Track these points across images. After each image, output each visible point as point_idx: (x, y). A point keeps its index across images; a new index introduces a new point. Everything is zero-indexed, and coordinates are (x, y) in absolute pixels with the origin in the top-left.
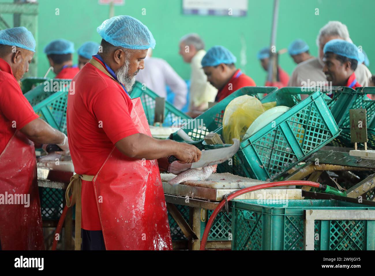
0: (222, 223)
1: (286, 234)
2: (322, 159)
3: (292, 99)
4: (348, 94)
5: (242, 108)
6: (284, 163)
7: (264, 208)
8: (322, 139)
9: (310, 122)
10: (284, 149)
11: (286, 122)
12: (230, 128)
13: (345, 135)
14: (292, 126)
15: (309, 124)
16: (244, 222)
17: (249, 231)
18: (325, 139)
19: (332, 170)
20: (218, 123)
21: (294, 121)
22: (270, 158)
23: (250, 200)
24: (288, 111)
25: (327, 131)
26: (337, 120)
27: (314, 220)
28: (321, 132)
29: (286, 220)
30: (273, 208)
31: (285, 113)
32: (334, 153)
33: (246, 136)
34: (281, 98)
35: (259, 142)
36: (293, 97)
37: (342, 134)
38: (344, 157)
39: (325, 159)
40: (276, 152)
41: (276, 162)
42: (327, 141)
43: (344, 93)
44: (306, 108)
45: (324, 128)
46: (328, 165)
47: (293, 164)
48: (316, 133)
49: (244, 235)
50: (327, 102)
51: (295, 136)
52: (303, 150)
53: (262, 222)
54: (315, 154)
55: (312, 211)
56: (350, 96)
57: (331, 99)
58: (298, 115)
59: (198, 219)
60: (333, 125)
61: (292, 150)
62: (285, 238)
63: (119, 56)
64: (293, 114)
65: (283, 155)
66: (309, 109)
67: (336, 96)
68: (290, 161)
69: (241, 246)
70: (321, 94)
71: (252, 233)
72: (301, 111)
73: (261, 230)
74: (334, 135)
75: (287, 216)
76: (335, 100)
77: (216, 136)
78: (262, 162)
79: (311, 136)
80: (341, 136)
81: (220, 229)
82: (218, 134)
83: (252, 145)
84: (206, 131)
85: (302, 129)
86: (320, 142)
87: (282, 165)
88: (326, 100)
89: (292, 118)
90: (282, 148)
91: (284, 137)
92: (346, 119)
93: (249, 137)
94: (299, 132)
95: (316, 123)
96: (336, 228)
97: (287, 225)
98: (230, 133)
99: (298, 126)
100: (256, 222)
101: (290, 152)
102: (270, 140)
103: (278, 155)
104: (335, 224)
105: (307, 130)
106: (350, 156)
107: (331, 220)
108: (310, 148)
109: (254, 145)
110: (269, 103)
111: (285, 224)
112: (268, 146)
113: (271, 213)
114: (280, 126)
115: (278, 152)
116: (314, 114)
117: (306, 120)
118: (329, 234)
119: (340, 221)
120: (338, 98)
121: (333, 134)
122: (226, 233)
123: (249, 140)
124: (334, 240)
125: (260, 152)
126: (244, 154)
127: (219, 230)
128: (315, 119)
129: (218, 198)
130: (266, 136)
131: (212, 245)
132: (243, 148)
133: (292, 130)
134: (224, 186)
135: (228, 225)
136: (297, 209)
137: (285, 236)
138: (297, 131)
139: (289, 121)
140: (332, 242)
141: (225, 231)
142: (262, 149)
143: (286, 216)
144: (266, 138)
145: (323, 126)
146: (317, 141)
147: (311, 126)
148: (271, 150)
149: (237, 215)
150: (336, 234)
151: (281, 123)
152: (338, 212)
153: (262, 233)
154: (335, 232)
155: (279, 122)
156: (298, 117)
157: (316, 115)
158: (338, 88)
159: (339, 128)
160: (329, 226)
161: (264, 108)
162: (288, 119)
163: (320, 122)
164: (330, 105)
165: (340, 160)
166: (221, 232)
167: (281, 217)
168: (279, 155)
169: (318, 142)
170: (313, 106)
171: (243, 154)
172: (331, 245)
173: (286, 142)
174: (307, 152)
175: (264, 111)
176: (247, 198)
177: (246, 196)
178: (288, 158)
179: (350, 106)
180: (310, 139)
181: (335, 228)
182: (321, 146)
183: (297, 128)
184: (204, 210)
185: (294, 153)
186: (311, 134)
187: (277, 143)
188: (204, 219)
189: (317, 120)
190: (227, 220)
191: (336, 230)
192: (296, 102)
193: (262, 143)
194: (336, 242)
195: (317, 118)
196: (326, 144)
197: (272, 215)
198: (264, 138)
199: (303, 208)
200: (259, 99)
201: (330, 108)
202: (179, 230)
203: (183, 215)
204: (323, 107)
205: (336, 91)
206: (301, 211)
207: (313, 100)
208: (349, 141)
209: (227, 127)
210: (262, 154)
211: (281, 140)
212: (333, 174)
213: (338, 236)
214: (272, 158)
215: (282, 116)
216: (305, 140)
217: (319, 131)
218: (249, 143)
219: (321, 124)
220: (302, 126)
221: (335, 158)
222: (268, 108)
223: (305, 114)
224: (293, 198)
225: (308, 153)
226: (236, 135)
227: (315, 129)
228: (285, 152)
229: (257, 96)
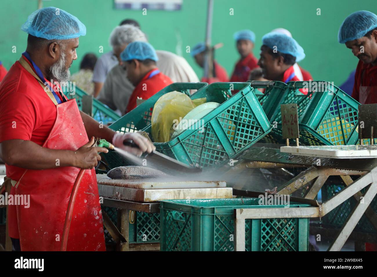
0: (151, 224)
1: (216, 235)
2: (254, 156)
3: (223, 95)
4: (280, 88)
5: (171, 103)
6: (215, 161)
7: (193, 208)
8: (253, 136)
9: (242, 119)
10: (215, 146)
11: (216, 118)
12: (159, 125)
13: (277, 132)
14: (222, 123)
15: (240, 121)
16: (173, 223)
17: (179, 232)
18: (257, 135)
19: (265, 167)
20: (147, 121)
21: (225, 118)
22: (201, 156)
23: (179, 200)
24: (218, 107)
25: (259, 127)
26: (269, 116)
27: (245, 219)
28: (252, 128)
29: (215, 219)
30: (202, 208)
31: (215, 109)
32: (266, 150)
33: (175, 134)
34: (211, 94)
35: (189, 140)
36: (223, 92)
37: (274, 130)
38: (276, 153)
39: (257, 156)
40: (207, 149)
41: (207, 160)
42: (259, 137)
43: (275, 88)
44: (236, 104)
45: (256, 124)
46: (260, 162)
47: (224, 161)
48: (247, 129)
49: (173, 236)
50: (259, 97)
51: (226, 133)
52: (234, 147)
53: (192, 222)
54: (246, 151)
55: (243, 210)
56: (282, 91)
57: (263, 94)
58: (228, 111)
59: (126, 221)
60: (264, 121)
61: (223, 148)
62: (215, 238)
63: (54, 50)
64: (223, 111)
65: (213, 152)
66: (239, 105)
67: (268, 91)
68: (221, 159)
69: (171, 248)
70: (251, 90)
71: (181, 235)
72: (231, 107)
73: (190, 231)
74: (266, 132)
75: (217, 216)
76: (267, 95)
77: (144, 134)
78: (192, 160)
79: (242, 133)
80: (273, 132)
81: (150, 231)
82: (147, 132)
83: (181, 144)
84: (134, 129)
85: (233, 125)
86: (251, 139)
87: (213, 163)
88: (257, 95)
89: (222, 115)
90: (212, 146)
91: (214, 134)
92: (278, 114)
93: (178, 134)
94: (230, 129)
95: (248, 119)
96: (268, 227)
97: (217, 225)
98: (159, 131)
99: (228, 122)
100: (185, 223)
101: (221, 149)
102: (200, 138)
103: (208, 153)
104: (266, 223)
105: (238, 127)
106: (282, 153)
107: (262, 219)
108: (241, 145)
109: (184, 143)
110: (199, 99)
111: (215, 224)
112: (198, 143)
113: (200, 213)
114: (210, 123)
115: (209, 150)
116: (245, 110)
117: (237, 116)
118: (260, 233)
119: (272, 220)
120: (270, 93)
121: (265, 130)
122: (155, 235)
123: (178, 138)
124: (266, 240)
125: (190, 150)
126: (174, 153)
127: (148, 231)
128: (246, 116)
129: (146, 199)
130: (196, 133)
131: (142, 248)
132: (172, 146)
133: (223, 127)
134: (152, 186)
135: (157, 226)
136: (227, 208)
137: (215, 237)
138: (227, 127)
139: (219, 117)
140: (264, 242)
141: (155, 233)
142: (192, 147)
143: (215, 215)
144: (196, 136)
145: (255, 122)
146: (248, 137)
147: (242, 122)
148: (201, 148)
149: (166, 216)
150: (268, 233)
151: (211, 119)
152: (268, 210)
153: (191, 234)
154: (266, 231)
155: (209, 119)
156: (228, 114)
157: (247, 111)
158: (270, 83)
159: (271, 124)
160: (260, 225)
161: (194, 104)
162: (218, 116)
163: (251, 118)
164: (262, 100)
165: (272, 157)
166: (151, 234)
167: (211, 217)
168: (210, 152)
169: (249, 139)
170: (243, 102)
171: (172, 152)
172: (262, 244)
173: (216, 139)
174: (238, 149)
175: (193, 107)
176: (176, 198)
177: (175, 196)
178: (219, 156)
179: (282, 101)
180: (242, 135)
181: (266, 227)
182: (253, 143)
183: (228, 124)
184: (132, 211)
185: (225, 151)
186: (243, 131)
187: (207, 141)
188: (132, 221)
189: (248, 116)
190: (157, 221)
191: (268, 229)
192: (226, 98)
193: (191, 141)
194: (267, 241)
195: (248, 114)
196: (258, 141)
197: (202, 215)
198: (194, 136)
199: (233, 207)
200: (189, 95)
201: (262, 104)
202: (107, 233)
203: (111, 217)
204: (254, 103)
205: (268, 86)
206: (232, 211)
207: (244, 96)
208: (281, 137)
209: (156, 125)
210: (192, 153)
211: (211, 137)
212: (266, 171)
213: (269, 235)
214: (203, 156)
215: (212, 113)
216: (236, 137)
217: (250, 127)
218: (178, 142)
219: (252, 120)
220: (233, 122)
221: (267, 154)
222: (197, 104)
223: (235, 110)
224: (224, 197)
225: (240, 150)
226: (165, 133)
227: (246, 126)
228: (216, 150)
229: (186, 92)
